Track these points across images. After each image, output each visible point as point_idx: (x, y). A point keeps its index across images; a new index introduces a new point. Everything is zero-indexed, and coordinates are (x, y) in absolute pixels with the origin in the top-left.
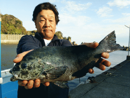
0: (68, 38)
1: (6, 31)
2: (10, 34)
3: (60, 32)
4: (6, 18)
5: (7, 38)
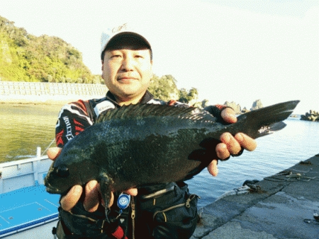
0: (191, 90)
1: (45, 75)
2: (54, 81)
3: (171, 76)
4: (44, 43)
5: (46, 91)
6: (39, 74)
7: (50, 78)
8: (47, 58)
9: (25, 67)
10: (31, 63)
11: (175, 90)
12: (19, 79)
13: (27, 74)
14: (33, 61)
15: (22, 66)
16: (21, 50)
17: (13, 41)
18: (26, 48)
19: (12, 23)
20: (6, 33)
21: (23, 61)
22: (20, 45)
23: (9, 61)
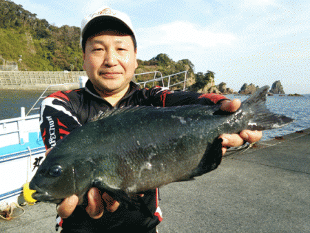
0: (207, 74)
1: (68, 64)
2: (75, 70)
3: (187, 60)
4: (65, 33)
5: (69, 80)
6: (62, 63)
7: (73, 66)
8: (69, 48)
9: (49, 58)
10: (54, 54)
11: (192, 74)
12: (44, 70)
13: (51, 64)
14: (55, 51)
15: (46, 56)
16: (43, 41)
17: (35, 32)
18: (48, 39)
19: (35, 15)
20: (29, 25)
21: (46, 52)
22: (43, 37)
23: (34, 52)
